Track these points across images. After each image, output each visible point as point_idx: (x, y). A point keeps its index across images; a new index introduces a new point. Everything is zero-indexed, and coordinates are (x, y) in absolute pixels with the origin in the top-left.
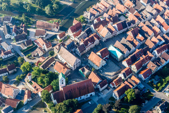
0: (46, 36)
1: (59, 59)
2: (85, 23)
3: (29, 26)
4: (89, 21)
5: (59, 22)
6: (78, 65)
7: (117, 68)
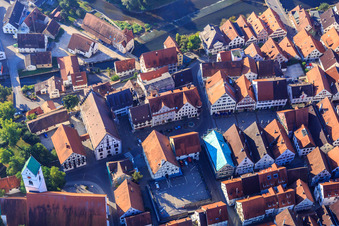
0: (93, 55)
1: (81, 120)
2: (197, 53)
3: (70, 19)
4: (208, 51)
5: (143, 31)
6: (113, 150)
7: (202, 192)
